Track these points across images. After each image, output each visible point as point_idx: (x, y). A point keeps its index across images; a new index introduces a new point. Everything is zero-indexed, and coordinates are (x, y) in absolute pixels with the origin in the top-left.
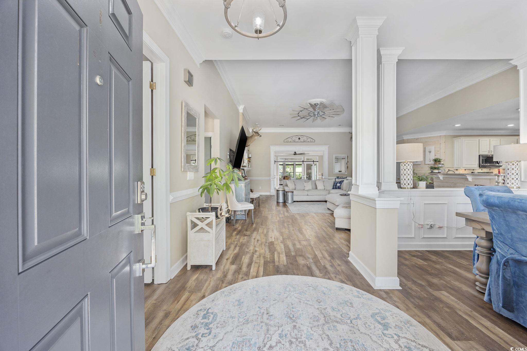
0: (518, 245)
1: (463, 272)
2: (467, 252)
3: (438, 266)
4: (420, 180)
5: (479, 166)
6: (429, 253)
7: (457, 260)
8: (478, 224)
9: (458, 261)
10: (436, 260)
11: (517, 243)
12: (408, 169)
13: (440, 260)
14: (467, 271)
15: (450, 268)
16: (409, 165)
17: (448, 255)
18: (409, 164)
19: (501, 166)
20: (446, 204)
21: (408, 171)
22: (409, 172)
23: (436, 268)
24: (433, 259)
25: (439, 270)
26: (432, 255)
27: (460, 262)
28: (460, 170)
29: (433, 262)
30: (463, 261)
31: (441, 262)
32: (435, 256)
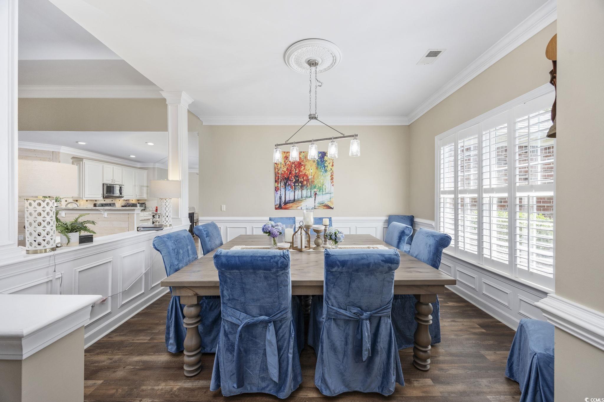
0: (250, 307)
1: (153, 357)
2: (136, 319)
3: (120, 373)
4: (68, 231)
5: (103, 197)
6: (91, 355)
7: (134, 341)
8: (190, 289)
9: (137, 341)
10: (110, 361)
11: (250, 304)
12: (46, 212)
13: (116, 357)
14: (157, 352)
15: (137, 362)
16: (48, 204)
17: (118, 339)
18: (49, 201)
19: (123, 197)
20: (110, 262)
21: (46, 216)
22: (48, 219)
23: (120, 380)
24: (105, 363)
25: (124, 380)
26: (98, 354)
27: (140, 342)
28: (81, 201)
29: (108, 368)
30: (141, 338)
31: (120, 360)
32: (104, 352)
